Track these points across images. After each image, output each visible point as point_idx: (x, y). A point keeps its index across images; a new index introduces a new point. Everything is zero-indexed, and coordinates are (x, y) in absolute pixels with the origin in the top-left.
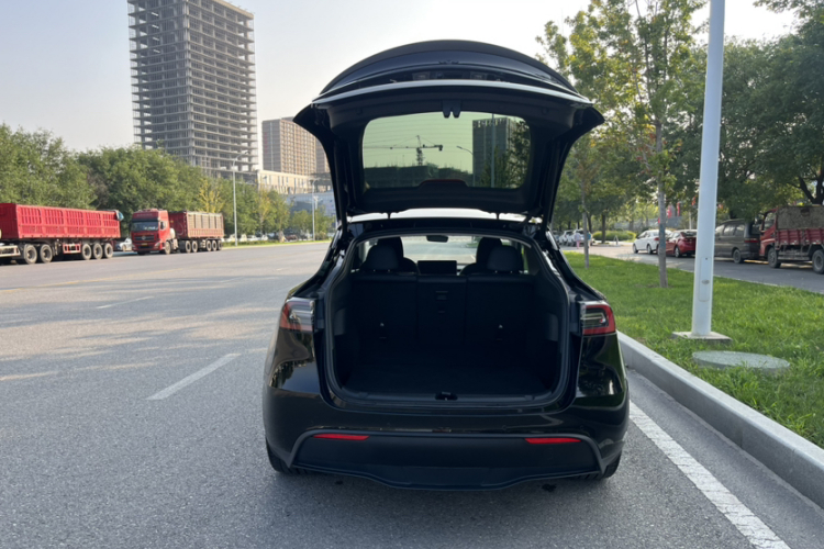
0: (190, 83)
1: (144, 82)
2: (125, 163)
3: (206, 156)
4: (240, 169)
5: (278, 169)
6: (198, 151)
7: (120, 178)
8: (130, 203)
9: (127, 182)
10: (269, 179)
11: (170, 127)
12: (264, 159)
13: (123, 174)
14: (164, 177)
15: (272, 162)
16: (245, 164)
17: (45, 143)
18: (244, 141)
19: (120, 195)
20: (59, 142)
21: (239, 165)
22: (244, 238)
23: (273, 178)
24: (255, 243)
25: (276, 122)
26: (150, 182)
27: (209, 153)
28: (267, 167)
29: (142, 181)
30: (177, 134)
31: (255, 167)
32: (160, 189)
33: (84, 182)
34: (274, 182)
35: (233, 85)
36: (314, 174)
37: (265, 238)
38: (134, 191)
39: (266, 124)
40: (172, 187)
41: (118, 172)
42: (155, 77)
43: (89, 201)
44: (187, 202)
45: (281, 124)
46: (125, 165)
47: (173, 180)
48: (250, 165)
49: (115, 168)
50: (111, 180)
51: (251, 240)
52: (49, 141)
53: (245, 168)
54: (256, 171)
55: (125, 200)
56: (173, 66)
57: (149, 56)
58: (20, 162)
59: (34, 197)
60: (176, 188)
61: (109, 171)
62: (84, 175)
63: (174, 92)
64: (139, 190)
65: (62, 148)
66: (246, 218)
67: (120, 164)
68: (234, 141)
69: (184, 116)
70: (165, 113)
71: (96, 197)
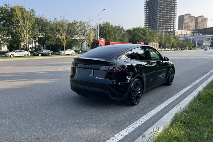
0: (159, 8)
1: (147, 9)
2: (137, 31)
3: (161, 27)
4: (170, 30)
5: (182, 29)
6: (159, 26)
7: (135, 35)
8: (137, 41)
9: (137, 36)
10: (179, 32)
11: (152, 20)
12: (178, 27)
13: (136, 34)
14: (146, 34)
15: (181, 27)
16: (172, 29)
17: (119, 28)
18: (172, 22)
19: (135, 39)
20: (122, 27)
21: (170, 29)
22: (167, 49)
23: (180, 32)
24: (170, 50)
25: (183, 16)
26: (142, 35)
27: (162, 26)
28: (179, 29)
29: (140, 35)
30: (154, 22)
31: (175, 29)
32: (144, 37)
33: (127, 36)
34: (180, 33)
35: (170, 7)
36: (194, 30)
37: (173, 49)
38: (138, 38)
39: (180, 17)
40: (147, 36)
41: (135, 33)
42: (150, 8)
43: (128, 41)
44: (151, 40)
45: (184, 16)
46: (137, 32)
47: (148, 35)
48: (173, 29)
49: (134, 32)
50: (133, 35)
51: (169, 50)
52: (120, 27)
53: (172, 30)
54: (175, 31)
55: (136, 40)
56: (155, 4)
57: (149, 2)
58: (114, 32)
59: (116, 40)
60: (149, 36)
61: (133, 33)
62: (127, 35)
63: (154, 11)
64: (139, 37)
65: (123, 28)
66: (167, 44)
67: (135, 31)
68: (169, 22)
69: (156, 17)
70: (152, 17)
71: (129, 40)
